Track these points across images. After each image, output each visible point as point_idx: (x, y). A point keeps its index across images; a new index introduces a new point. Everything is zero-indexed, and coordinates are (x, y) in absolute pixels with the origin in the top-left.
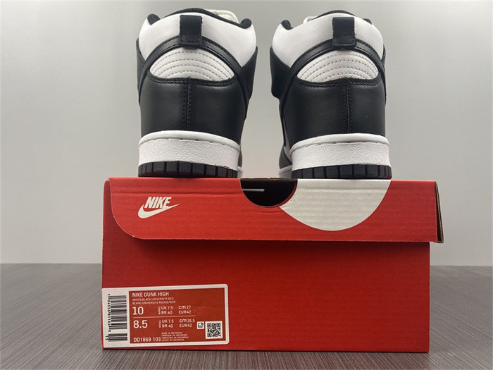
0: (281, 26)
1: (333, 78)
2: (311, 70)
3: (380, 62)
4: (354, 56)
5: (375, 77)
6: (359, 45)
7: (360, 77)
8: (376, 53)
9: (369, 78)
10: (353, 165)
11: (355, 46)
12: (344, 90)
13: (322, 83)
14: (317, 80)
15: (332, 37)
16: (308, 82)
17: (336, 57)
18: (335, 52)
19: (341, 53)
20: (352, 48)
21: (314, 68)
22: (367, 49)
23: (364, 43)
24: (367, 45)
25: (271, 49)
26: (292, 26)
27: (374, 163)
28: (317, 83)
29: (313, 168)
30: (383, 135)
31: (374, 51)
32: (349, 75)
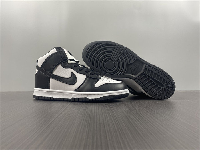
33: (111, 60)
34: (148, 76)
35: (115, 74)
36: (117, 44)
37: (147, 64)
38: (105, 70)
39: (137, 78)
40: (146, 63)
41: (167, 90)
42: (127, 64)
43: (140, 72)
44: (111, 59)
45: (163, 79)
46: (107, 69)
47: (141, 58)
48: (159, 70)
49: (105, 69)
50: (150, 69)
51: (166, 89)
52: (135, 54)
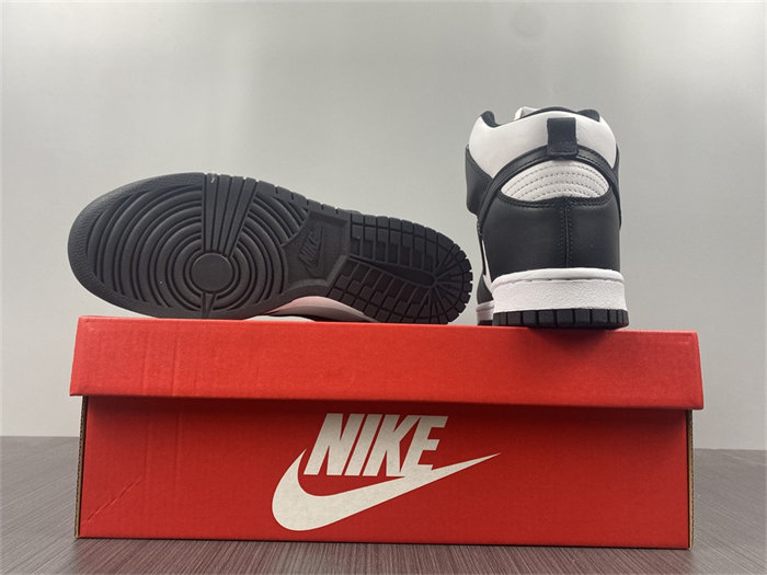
0: (480, 119)
1: (548, 196)
2: (519, 185)
3: (611, 173)
4: (576, 167)
5: (603, 193)
6: (583, 153)
7: (583, 196)
8: (606, 161)
9: (596, 195)
10: (573, 310)
11: (576, 154)
12: (562, 212)
13: (533, 203)
14: (526, 198)
15: (546, 143)
16: (514, 200)
17: (551, 170)
18: (550, 163)
19: (558, 163)
20: (573, 158)
21: (522, 183)
22: (592, 157)
23: (589, 150)
24: (593, 152)
25: (468, 151)
26: (497, 121)
27: (602, 307)
28: (527, 202)
29: (522, 312)
30: (616, 268)
31: (603, 159)
32: (568, 193)
33: (212, 251)
34: (372, 263)
35: (249, 301)
36: (210, 175)
37: (352, 223)
38: (198, 301)
39: (334, 286)
40: (348, 219)
41: (449, 287)
42: (281, 246)
43: (337, 258)
44: (208, 248)
45: (423, 256)
46: (207, 295)
47: (323, 207)
48: (399, 228)
49: (199, 295)
50: (370, 232)
51: (445, 285)
52: (297, 195)
